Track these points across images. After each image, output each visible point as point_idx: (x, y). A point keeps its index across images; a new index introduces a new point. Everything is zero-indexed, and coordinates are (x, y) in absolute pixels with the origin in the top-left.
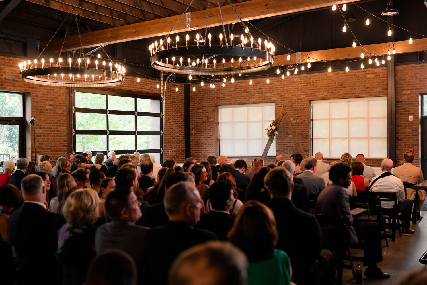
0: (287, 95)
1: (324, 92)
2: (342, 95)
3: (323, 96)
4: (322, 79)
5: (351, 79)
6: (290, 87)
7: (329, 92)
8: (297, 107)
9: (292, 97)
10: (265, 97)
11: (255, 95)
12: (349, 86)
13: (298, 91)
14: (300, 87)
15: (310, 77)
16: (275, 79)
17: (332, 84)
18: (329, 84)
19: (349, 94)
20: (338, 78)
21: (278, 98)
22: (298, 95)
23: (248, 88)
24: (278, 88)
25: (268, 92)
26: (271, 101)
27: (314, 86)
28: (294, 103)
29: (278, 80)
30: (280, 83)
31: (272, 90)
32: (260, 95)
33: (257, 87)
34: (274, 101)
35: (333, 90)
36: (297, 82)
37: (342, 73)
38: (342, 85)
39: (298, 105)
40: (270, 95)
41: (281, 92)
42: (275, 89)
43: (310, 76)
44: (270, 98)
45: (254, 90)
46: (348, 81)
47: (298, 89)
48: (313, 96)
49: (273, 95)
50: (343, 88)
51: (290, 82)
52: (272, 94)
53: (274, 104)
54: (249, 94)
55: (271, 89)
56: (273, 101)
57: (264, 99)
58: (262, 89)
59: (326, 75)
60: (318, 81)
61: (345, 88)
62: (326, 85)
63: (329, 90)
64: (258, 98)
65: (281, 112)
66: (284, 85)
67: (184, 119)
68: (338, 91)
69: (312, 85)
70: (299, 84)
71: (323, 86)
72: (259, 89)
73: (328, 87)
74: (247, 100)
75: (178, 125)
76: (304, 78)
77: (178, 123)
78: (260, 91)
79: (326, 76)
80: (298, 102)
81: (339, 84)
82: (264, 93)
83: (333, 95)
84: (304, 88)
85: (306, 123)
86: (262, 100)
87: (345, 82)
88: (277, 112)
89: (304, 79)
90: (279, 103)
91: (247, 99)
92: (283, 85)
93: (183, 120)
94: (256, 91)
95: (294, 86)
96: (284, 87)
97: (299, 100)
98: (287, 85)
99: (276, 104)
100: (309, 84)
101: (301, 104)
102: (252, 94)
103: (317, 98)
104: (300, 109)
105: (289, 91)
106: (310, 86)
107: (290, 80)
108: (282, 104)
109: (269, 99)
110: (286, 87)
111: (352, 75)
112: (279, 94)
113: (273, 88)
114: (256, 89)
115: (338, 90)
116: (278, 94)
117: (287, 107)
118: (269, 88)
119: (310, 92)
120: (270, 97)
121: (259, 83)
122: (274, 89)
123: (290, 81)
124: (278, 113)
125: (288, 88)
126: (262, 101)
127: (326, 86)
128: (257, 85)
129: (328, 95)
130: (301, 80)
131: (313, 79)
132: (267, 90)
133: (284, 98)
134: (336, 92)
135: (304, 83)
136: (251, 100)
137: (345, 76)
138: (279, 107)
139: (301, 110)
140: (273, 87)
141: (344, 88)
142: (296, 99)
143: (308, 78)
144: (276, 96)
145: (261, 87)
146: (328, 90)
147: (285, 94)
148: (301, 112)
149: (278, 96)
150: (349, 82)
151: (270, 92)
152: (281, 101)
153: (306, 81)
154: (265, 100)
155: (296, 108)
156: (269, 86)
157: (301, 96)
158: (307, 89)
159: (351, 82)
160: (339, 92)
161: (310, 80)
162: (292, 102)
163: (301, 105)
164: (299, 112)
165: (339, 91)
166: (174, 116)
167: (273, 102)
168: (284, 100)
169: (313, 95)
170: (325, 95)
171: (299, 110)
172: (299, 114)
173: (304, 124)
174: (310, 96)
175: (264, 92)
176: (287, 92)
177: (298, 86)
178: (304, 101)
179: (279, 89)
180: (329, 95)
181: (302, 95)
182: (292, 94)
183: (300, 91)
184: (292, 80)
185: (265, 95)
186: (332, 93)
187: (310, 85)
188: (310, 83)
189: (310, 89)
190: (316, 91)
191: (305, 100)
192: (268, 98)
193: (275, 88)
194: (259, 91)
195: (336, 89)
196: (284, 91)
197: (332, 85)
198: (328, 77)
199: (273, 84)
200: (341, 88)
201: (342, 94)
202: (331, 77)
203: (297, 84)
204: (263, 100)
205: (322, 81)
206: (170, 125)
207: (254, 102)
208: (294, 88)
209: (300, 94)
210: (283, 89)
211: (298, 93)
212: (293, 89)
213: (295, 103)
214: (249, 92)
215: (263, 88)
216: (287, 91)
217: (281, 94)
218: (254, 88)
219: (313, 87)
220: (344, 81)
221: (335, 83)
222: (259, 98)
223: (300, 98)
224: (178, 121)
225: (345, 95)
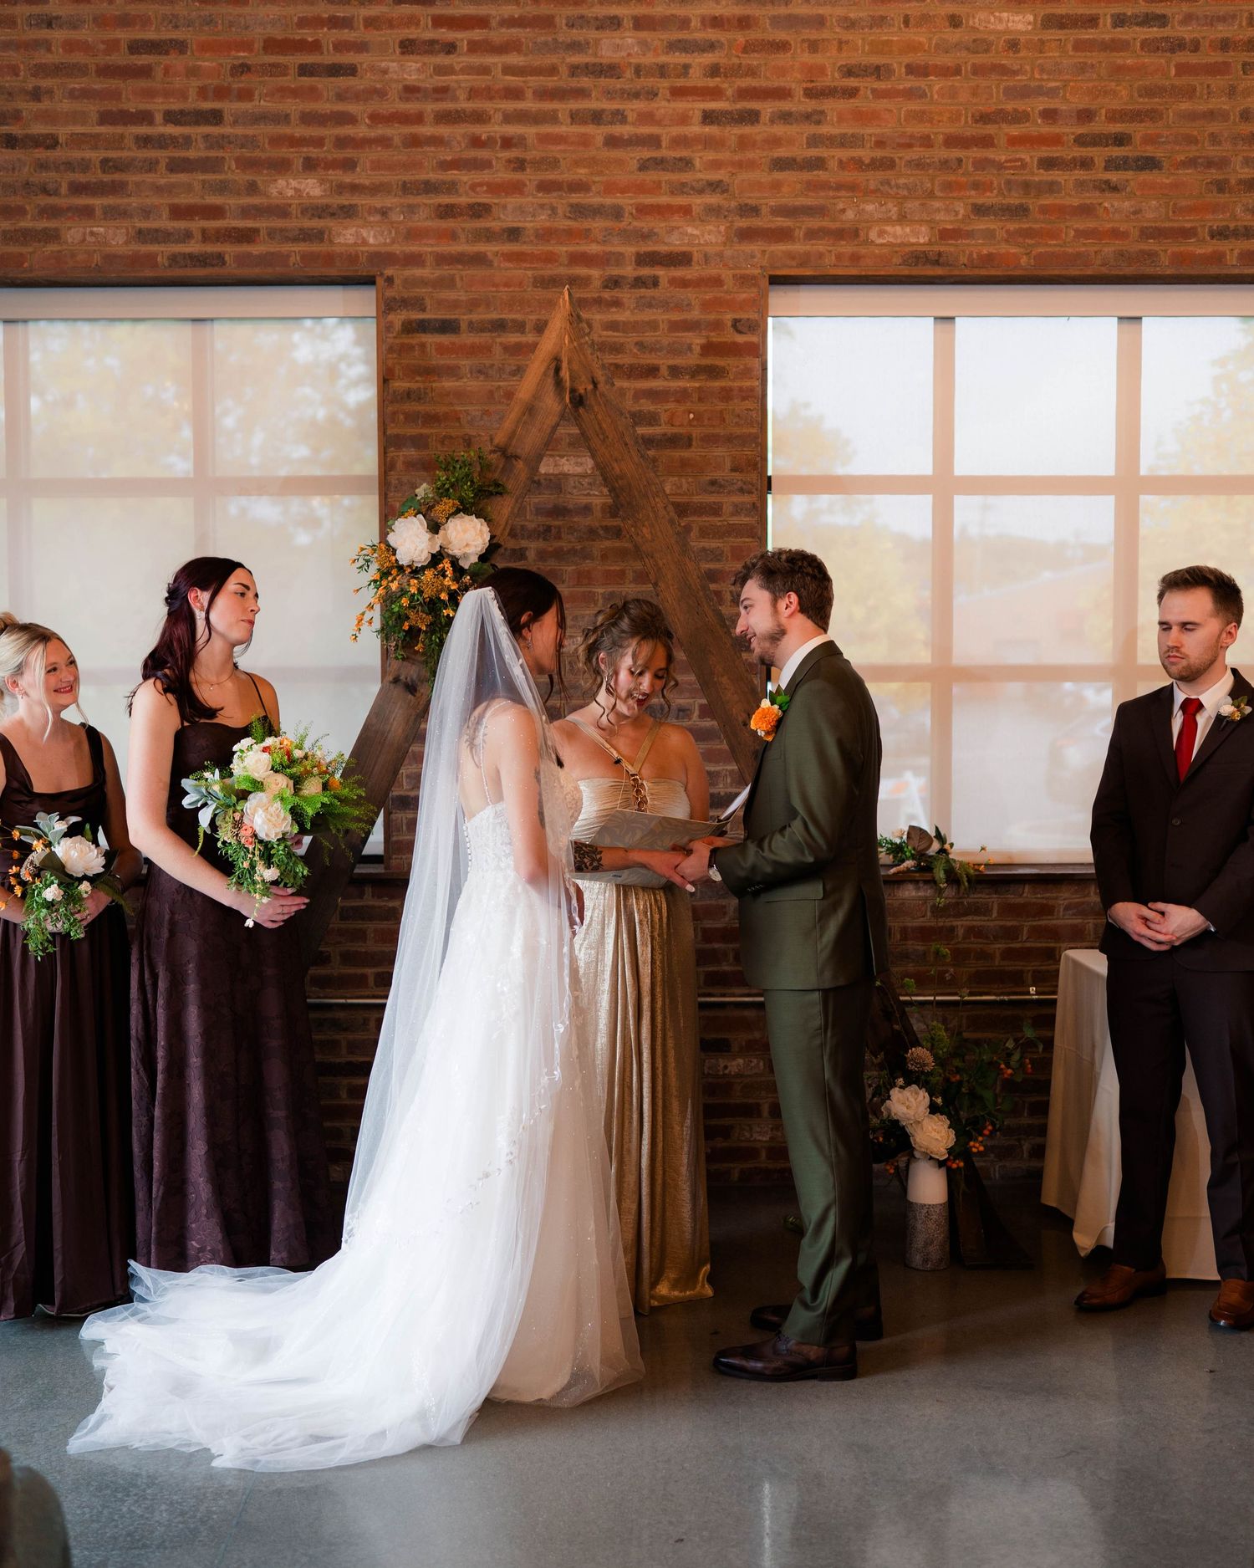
0: (512, 201)
1: (931, 195)
2: (1118, 245)
3: (919, 237)
4: (919, 58)
5: (1218, 82)
6: (552, 118)
7: (989, 199)
8: (630, 339)
9: (571, 234)
10: (245, 212)
11: (132, 178)
12: (1193, 151)
13: (644, 166)
14: (667, 133)
15: (781, 35)
16: (371, 23)
17: (1019, 117)
18: (983, 118)
19: (1186, 234)
20: (1082, 68)
21: (413, 235)
22: (643, 210)
23: (36, 95)
24: (419, 119)
25: (296, 156)
26: (329, 259)
27: (825, 130)
28: (598, 302)
29: (412, 33)
30: (440, 70)
31: (342, 142)
32: (189, 188)
33: (150, 94)
34: (363, 271)
35: (1026, 186)
36: (638, 70)
37: (1120, 21)
38: (1120, 140)
39: (647, 315)
40: (312, 187)
41: (445, 166)
42: (381, 131)
43: (776, 21)
44: (316, 224)
45: (106, 118)
46: (1185, 106)
47: (647, 154)
48: (812, 235)
49: (345, 200)
50: (1129, 174)
51: (552, 70)
52: (341, 188)
53: (364, 300)
54: (42, 166)
55: (330, 132)
56: (353, 259)
57: (247, 236)
58: (216, 117)
59: (955, 21)
60: (866, 84)
61: (1145, 176)
62: (952, 129)
63: (980, 176)
64: (165, 223)
65: (536, 367)
66: (488, 94)
68: (1076, 202)
69: (807, 117)
70: (652, 94)
71: (927, 142)
72: (171, 117)
73: (976, 153)
74: (26, 236)
76: (712, 34)
78: (187, 141)
79: (953, 36)
80: (639, 282)
81: (1100, 126)
82: (247, 164)
83: (1028, 233)
84: (708, 143)
85: (738, 510)
86: (210, 248)
87: (1152, 115)
88: (399, 385)
89: (711, 46)
90: (423, 282)
91: (26, 223)
92: (473, 93)
94: (145, 141)
95: (596, 117)
96: (480, 118)
97: (660, 272)
98: (515, 94)
99: (390, 293)
100: (767, 108)
101: (679, 307)
102: (85, 166)
103: (855, 258)
104: (664, 362)
105: (539, 164)
106: (780, 130)
107: (555, 47)
108: (460, 295)
109: (306, 236)
110: (508, 118)
111: (1225, 45)
112: (429, 188)
113: (348, 119)
114: (145, 117)
115: (1081, 185)
116: (406, 188)
117: (513, 338)
118: (308, 119)
119: (776, 186)
120: (321, 211)
121: (180, 47)
122: (362, 131)
123: (551, 59)
124: (408, 395)
125: (530, 131)
126: (220, 258)
127: (952, 141)
128: (145, 72)
129: (970, 235)
130: (678, 58)
131: (817, 59)
132: (276, 141)
133: (489, 236)
134: (1061, 210)
135: (716, 93)
136: (74, 233)
137: (1150, 46)
138: (423, 327)
139: (675, 372)
140: (351, 108)
141: (1141, 168)
142: (619, 259)
143: (754, 35)
144: (384, 212)
145: (203, 93)
146: (976, 186)
147: (495, 189)
148: (683, 396)
149: (411, 209)
150: (1192, 116)
151: (310, 165)
152: (445, 271)
153: (735, 71)
154: (256, 249)
155: (617, 349)
156: (295, 93)
157: (677, 220)
158: (750, 155)
159: (1211, 115)
160: (1086, 210)
161: (781, 59)
162: (573, 281)
163: (676, 316)
164: (652, 395)
165: (1093, 197)
167: (351, 275)
168: (479, 260)
169: (815, 223)
170: (945, 235)
171: (652, 371)
172: (652, 419)
173: (716, 520)
174: (783, 235)
175: (247, 153)
176: (518, 176)
177: (647, 118)
178: (717, 282)
179: (426, 130)
180: (990, 235)
181: (686, 211)
182: (576, 198)
183: (666, 176)
184: (575, 47)
185: (252, 188)
186: (1021, 211)
187: (785, 117)
188: (782, 94)
189: (782, 152)
190: (840, 187)
191: (727, 275)
192: (293, 224)
193: (376, 118)
194: (171, 141)
195: (1055, 175)
196: (485, 165)
197: (1015, 130)
198: (981, 45)
199: (351, 70)
200: (1112, 164)
201: (1115, 234)
202: (1013, 45)
203: (636, 95)
204: (230, 250)
205: (911, 82)
207: (110, 258)
208: (598, 133)
209: (664, 200)
210: (476, 142)
211: (641, 189)
212: (585, 141)
213: (607, 295)
214: (52, 142)
215: (229, 107)
216: (520, 165)
217: (451, 187)
218: (112, 106)
219: (814, 141)
220: (1145, 103)
221: (1050, 115)
222: (182, 225)
223: (663, 249)
225: (1151, 245)
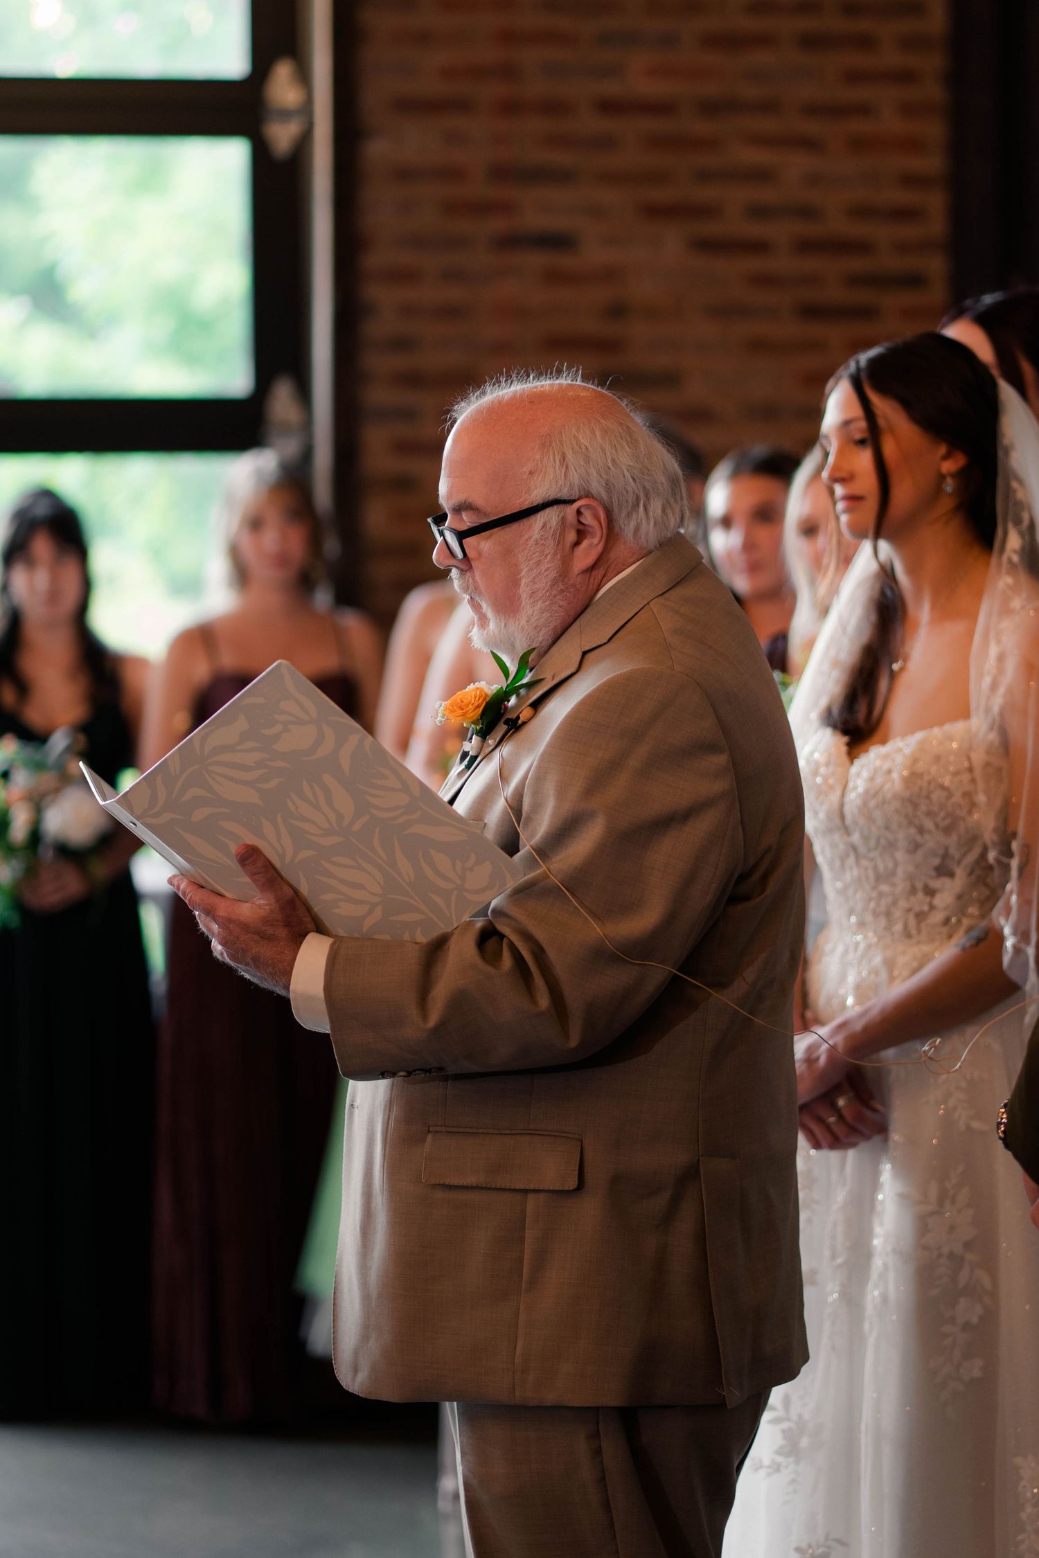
67: (933, 163)
75: (764, 281)
77: (759, 247)
93: (910, 181)
166: (663, 108)
206: (555, 277)
224: (759, 212)
